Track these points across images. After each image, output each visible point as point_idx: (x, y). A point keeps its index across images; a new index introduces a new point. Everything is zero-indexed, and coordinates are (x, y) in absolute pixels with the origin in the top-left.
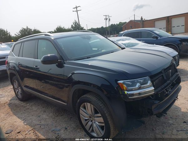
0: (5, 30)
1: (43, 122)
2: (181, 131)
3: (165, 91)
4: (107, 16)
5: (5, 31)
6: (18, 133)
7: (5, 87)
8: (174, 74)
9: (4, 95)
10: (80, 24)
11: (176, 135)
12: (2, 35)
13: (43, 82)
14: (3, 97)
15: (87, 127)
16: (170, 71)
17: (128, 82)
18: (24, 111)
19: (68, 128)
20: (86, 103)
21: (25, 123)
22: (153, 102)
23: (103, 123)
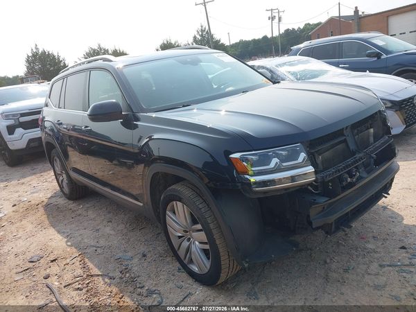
0: (56, 54)
1: (102, 242)
2: (391, 268)
3: (346, 176)
4: (275, 11)
5: (54, 56)
6: (52, 261)
7: (44, 172)
8: (381, 137)
9: (39, 188)
10: (212, 33)
11: (376, 275)
12: (49, 64)
13: (114, 164)
14: (37, 192)
15: (181, 253)
16: (372, 130)
17: (252, 156)
18: (72, 220)
19: (149, 255)
20: (174, 202)
21: (69, 244)
22: (315, 200)
23: (206, 243)
